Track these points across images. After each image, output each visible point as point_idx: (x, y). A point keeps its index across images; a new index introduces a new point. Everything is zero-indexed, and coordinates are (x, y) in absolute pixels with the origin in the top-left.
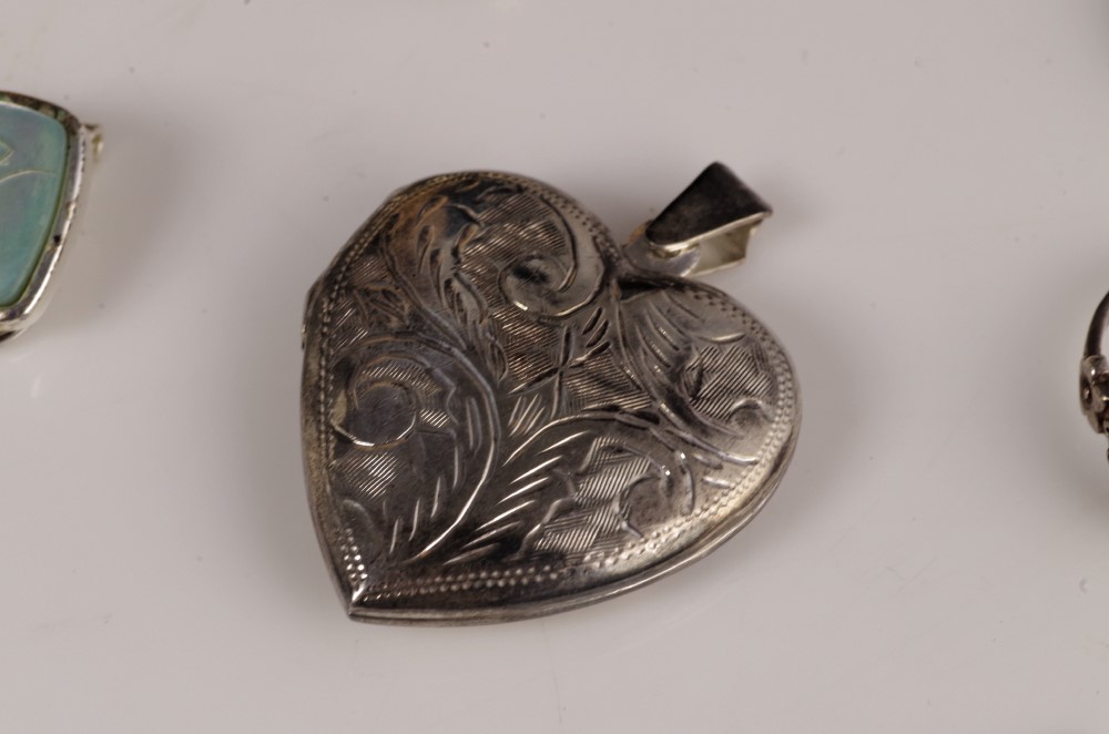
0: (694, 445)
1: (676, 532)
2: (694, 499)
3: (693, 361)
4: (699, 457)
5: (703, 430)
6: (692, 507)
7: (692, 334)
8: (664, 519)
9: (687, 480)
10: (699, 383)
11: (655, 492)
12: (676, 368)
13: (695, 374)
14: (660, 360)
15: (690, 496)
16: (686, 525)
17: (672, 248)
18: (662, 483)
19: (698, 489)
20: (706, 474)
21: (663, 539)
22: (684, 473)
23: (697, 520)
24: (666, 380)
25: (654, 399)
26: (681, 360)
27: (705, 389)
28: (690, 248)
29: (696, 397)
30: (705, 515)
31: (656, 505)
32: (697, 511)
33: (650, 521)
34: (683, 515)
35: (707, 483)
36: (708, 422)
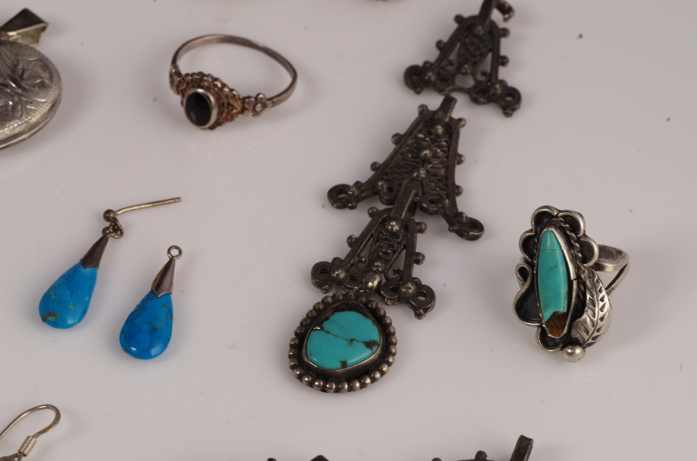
0: (21, 95)
1: (16, 125)
2: (22, 113)
3: (20, 66)
4: (24, 99)
5: (25, 90)
6: (21, 116)
7: (20, 58)
8: (11, 120)
9: (19, 107)
10: (23, 73)
11: (7, 110)
12: (14, 68)
13: (21, 71)
14: (7, 66)
15: (21, 112)
16: (20, 123)
17: (11, 34)
18: (10, 108)
19: (24, 110)
20: (27, 105)
21: (11, 127)
22: (18, 104)
23: (23, 121)
24: (10, 73)
25: (5, 79)
26: (16, 66)
27: (25, 76)
28: (18, 34)
29: (21, 78)
30: (27, 119)
31: (8, 115)
32: (24, 118)
33: (6, 121)
34: (18, 119)
35: (27, 108)
36: (27, 87)
